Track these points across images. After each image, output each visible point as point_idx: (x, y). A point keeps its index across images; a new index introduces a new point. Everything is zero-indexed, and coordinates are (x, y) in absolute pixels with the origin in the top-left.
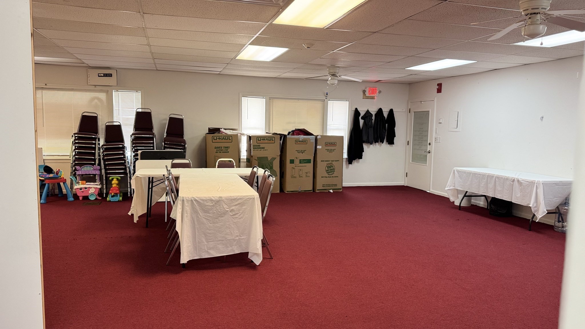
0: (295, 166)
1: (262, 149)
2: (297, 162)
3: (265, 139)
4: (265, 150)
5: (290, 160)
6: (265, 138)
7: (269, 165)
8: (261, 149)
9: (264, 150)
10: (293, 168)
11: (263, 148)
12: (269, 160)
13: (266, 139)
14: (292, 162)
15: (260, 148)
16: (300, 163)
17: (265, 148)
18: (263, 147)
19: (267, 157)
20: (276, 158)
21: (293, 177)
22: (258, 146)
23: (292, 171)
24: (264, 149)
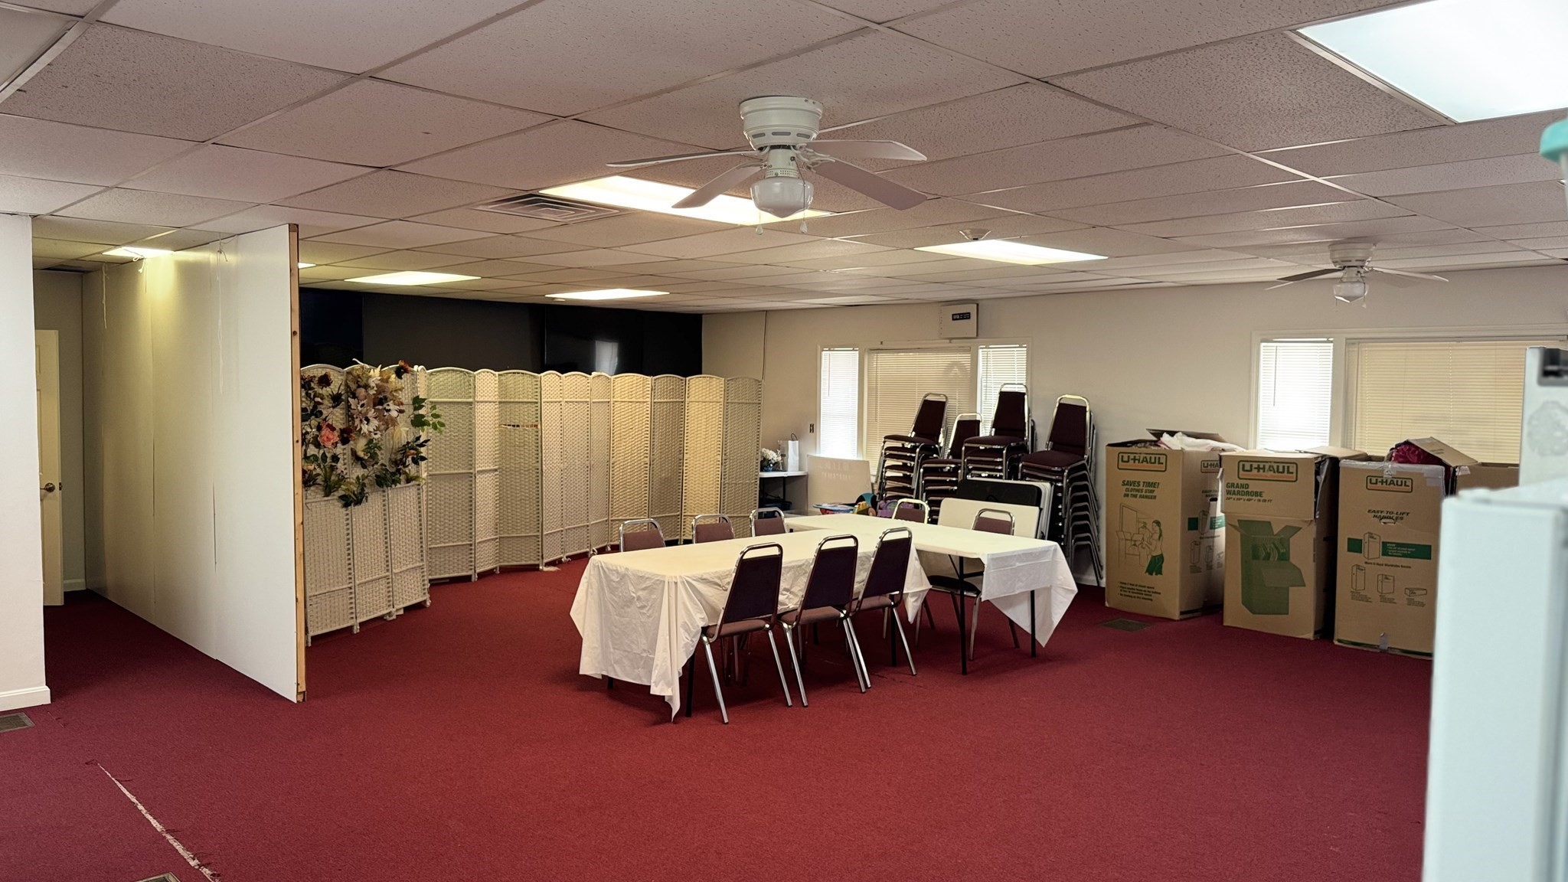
0: (1366, 563)
1: (1254, 498)
2: (1373, 549)
3: (1264, 468)
4: (1265, 501)
5: (1349, 539)
6: (1264, 466)
7: (1277, 548)
8: (1250, 497)
9: (1259, 500)
10: (1358, 567)
11: (1258, 494)
12: (1275, 533)
13: (1267, 467)
14: (1355, 546)
15: (1248, 493)
16: (1385, 553)
17: (1264, 495)
18: (1256, 492)
19: (1269, 523)
20: (1301, 528)
21: (1356, 595)
22: (1242, 486)
23: (1354, 576)
24: (1259, 498)
